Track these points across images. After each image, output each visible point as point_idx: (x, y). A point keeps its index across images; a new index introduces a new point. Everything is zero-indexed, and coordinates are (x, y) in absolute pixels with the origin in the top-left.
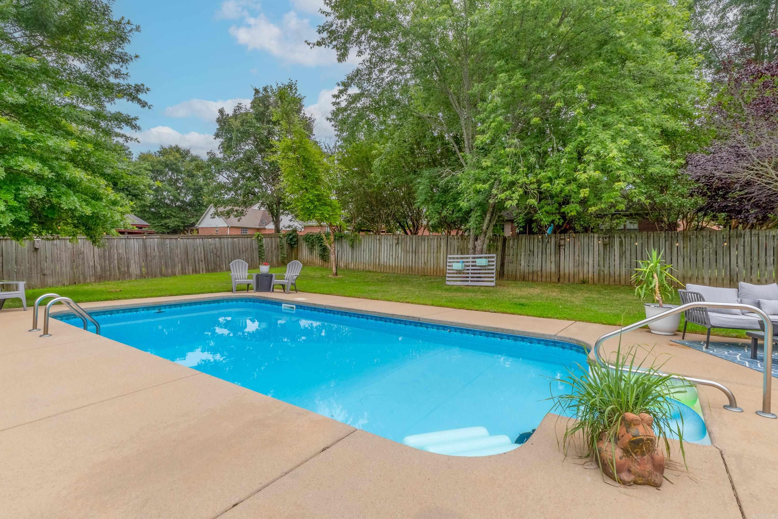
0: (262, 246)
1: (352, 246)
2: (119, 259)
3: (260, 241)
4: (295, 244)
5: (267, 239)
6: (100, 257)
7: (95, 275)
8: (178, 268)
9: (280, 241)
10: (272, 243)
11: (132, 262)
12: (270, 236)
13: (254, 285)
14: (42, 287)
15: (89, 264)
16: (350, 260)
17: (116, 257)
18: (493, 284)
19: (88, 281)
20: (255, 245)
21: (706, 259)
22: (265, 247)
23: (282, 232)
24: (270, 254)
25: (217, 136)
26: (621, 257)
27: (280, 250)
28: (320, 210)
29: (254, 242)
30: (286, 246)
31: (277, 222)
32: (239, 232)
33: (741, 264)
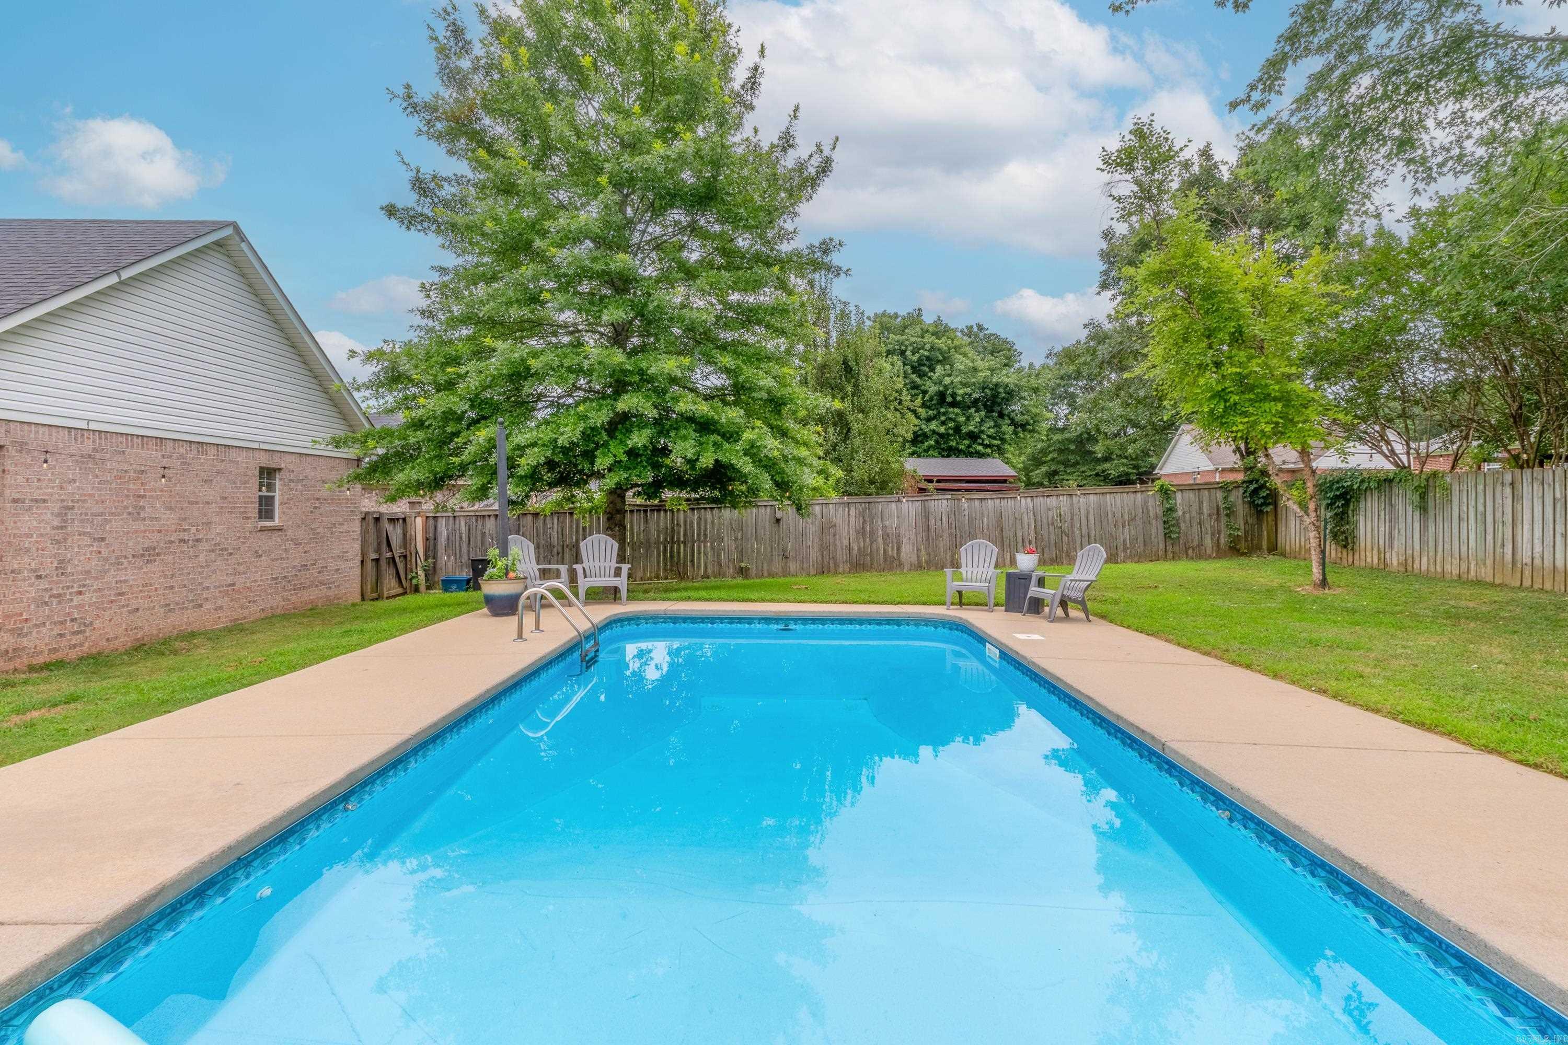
0: (1171, 510)
2: (886, 536)
3: (1168, 498)
4: (1265, 504)
5: (1186, 494)
6: (857, 532)
7: (850, 561)
9: (1225, 498)
10: (1201, 503)
11: (905, 540)
12: (1194, 486)
14: (784, 576)
15: (842, 543)
16: (1417, 547)
17: (880, 533)
19: (841, 570)
20: (1156, 509)
22: (1180, 513)
24: (1195, 529)
27: (1224, 520)
28: (1245, 414)
29: (1151, 502)
30: (1242, 510)
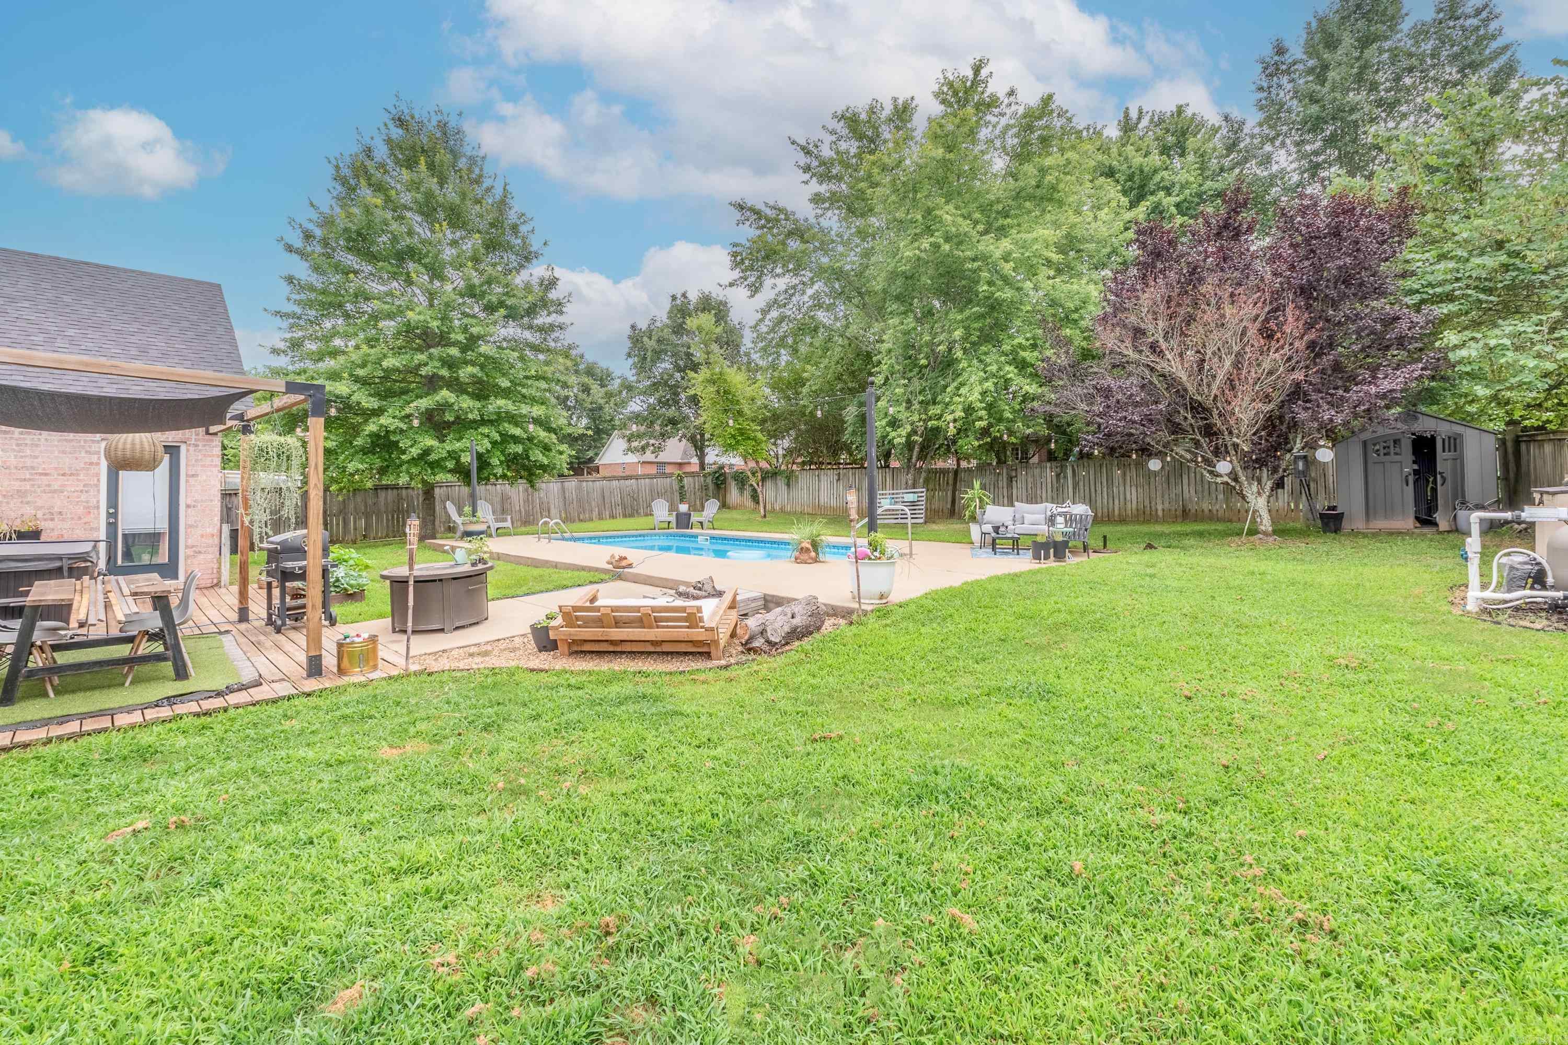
0: (683, 487)
1: (788, 485)
3: (681, 480)
4: (722, 483)
5: (689, 477)
8: (595, 514)
9: (705, 481)
10: (695, 483)
12: (692, 474)
13: (674, 524)
16: (785, 502)
18: (922, 521)
20: (676, 487)
21: (1159, 488)
22: (686, 488)
23: (707, 470)
24: (692, 493)
25: (629, 355)
26: (1074, 488)
27: (703, 489)
29: (673, 482)
30: (711, 486)
31: (702, 457)
32: (653, 470)
33: (1193, 492)
